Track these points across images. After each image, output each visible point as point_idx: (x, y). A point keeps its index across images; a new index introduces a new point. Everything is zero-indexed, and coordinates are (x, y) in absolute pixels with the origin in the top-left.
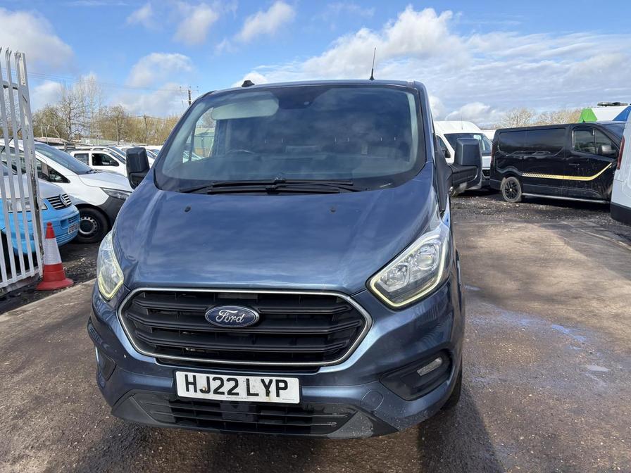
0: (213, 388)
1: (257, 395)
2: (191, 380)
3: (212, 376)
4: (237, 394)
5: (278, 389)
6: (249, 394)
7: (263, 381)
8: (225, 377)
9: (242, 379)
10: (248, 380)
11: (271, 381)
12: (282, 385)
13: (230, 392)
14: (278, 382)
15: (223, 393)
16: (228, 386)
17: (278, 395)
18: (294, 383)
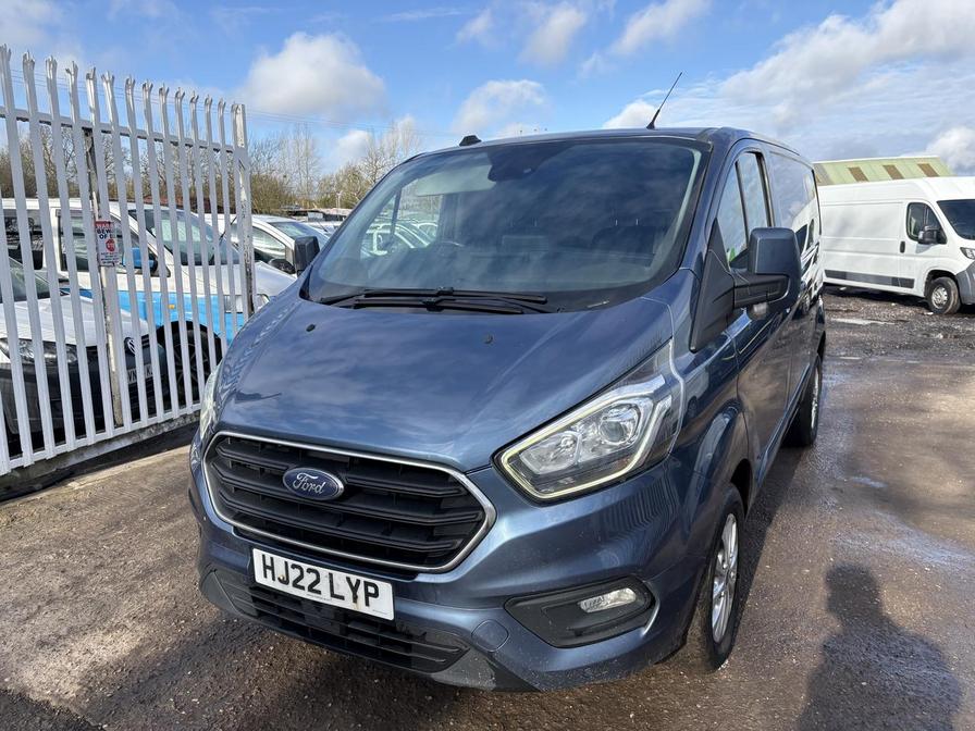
0: (292, 579)
1: (342, 598)
2: (268, 563)
3: (291, 562)
4: (319, 592)
5: (368, 595)
6: (333, 595)
7: (348, 579)
8: (305, 566)
9: (324, 572)
10: (331, 575)
11: (358, 582)
12: (371, 590)
13: (311, 588)
14: (366, 584)
15: (303, 588)
16: (309, 579)
17: (367, 604)
18: (386, 589)
